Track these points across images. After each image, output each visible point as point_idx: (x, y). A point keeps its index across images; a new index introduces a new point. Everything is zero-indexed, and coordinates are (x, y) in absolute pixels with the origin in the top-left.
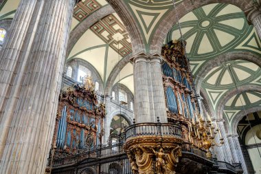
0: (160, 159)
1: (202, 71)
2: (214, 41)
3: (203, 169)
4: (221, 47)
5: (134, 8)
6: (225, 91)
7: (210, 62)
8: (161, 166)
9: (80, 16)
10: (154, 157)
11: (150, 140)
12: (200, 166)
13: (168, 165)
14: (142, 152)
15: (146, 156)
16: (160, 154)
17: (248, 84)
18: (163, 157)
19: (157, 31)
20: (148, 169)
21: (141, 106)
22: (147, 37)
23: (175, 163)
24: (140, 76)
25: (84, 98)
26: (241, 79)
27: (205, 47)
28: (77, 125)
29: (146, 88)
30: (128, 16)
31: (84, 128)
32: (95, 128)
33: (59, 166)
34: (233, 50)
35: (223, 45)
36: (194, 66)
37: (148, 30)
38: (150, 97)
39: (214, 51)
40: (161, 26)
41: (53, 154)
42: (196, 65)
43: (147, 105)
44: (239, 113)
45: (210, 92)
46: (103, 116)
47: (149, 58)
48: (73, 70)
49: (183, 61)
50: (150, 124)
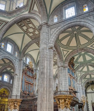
0: (67, 101)
2: (84, 58)
3: (75, 103)
4: (86, 61)
5: (61, 48)
6: (84, 73)
7: (81, 65)
8: (67, 103)
9: (33, 38)
10: (65, 101)
11: (65, 96)
12: (75, 102)
13: (69, 103)
16: (67, 100)
17: (92, 72)
18: (68, 101)
22: (64, 59)
23: (70, 102)
25: (29, 71)
26: (90, 70)
27: (81, 59)
28: (28, 83)
29: (63, 78)
30: (59, 51)
31: (30, 84)
32: (33, 83)
34: (90, 62)
35: (87, 60)
37: (64, 56)
39: (84, 61)
40: (69, 55)
42: (77, 65)
44: (87, 80)
45: (78, 73)
46: (35, 79)
47: (64, 67)
48: (26, 59)
50: (65, 91)
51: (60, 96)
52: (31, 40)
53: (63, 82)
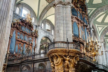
1: (94, 14)
6: (106, 26)
10: (64, 61)
12: (89, 66)
13: (72, 65)
14: (57, 57)
15: (60, 60)
16: (67, 59)
20: (60, 67)
21: (58, 32)
23: (75, 64)
24: (59, 15)
25: (25, 26)
28: (21, 41)
29: (62, 22)
31: (25, 43)
32: (32, 44)
33: (11, 63)
36: (90, 11)
38: (64, 27)
39: (103, 2)
41: (8, 57)
42: (91, 10)
43: (62, 32)
46: (36, 37)
47: (65, 5)
49: (84, 8)
50: (63, 42)
51: (54, 52)
53: (62, 28)
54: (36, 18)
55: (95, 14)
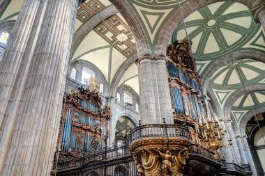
0: (166, 162)
1: (208, 71)
2: (221, 40)
6: (232, 91)
7: (216, 62)
8: (168, 169)
9: (84, 17)
10: (160, 160)
12: (208, 168)
13: (175, 167)
14: (148, 154)
15: (152, 158)
16: (167, 156)
17: (256, 83)
18: (170, 160)
19: (162, 31)
20: (155, 172)
21: (147, 108)
22: (152, 37)
23: (182, 165)
24: (146, 77)
25: (88, 100)
26: (248, 78)
27: (212, 46)
28: (81, 127)
29: (152, 89)
30: (132, 16)
31: (89, 130)
32: (100, 130)
33: (64, 169)
35: (229, 45)
36: (200, 67)
38: (156, 98)
39: (221, 50)
40: (165, 26)
41: (58, 157)
42: (203, 65)
43: (153, 107)
45: (217, 92)
46: (108, 118)
47: (154, 59)
48: (77, 72)
49: (189, 62)
50: (156, 126)
51: (141, 145)
52: (82, 23)
54: (106, 84)
55: (210, 71)
